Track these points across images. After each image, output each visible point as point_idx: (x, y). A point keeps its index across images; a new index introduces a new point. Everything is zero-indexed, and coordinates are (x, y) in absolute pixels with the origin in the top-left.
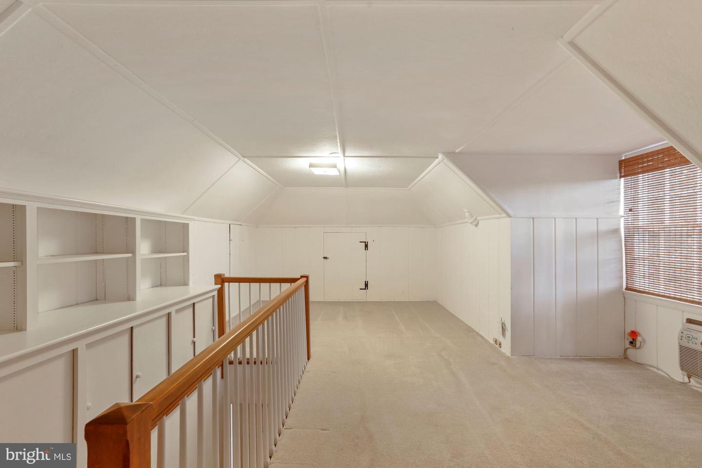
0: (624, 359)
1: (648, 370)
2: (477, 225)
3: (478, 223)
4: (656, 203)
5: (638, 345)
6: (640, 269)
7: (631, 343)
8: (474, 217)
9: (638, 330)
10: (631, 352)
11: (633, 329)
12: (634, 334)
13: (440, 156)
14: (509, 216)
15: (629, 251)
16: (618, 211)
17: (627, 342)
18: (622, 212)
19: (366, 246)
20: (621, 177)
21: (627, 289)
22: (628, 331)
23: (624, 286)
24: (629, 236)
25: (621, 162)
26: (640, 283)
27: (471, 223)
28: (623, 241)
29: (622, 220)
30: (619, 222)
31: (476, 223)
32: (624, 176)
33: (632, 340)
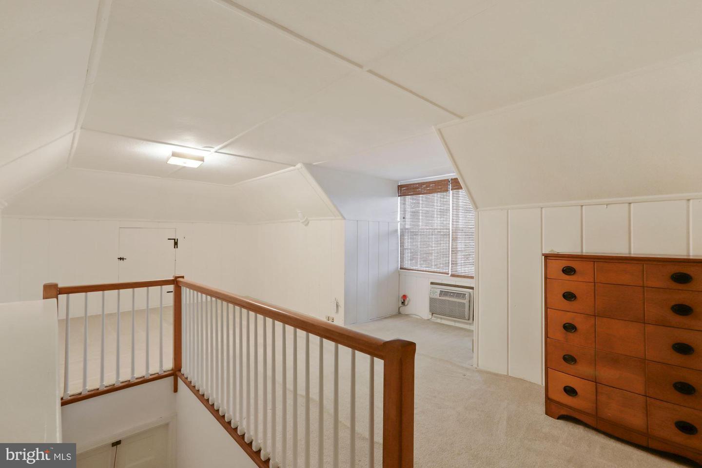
0: (399, 314)
1: (412, 317)
2: (307, 225)
3: (308, 223)
4: (415, 214)
5: (406, 304)
6: (407, 255)
7: (403, 303)
8: (306, 218)
9: (406, 294)
10: (403, 309)
11: (404, 294)
12: (405, 297)
13: (299, 166)
14: (344, 219)
15: (402, 245)
16: (397, 218)
17: (400, 303)
18: (399, 219)
19: (176, 244)
20: (399, 196)
21: (401, 269)
22: (401, 295)
23: (399, 267)
24: (402, 235)
25: (399, 186)
26: (407, 265)
27: (302, 223)
28: (399, 237)
29: (399, 224)
30: (398, 225)
31: (307, 222)
32: (400, 196)
33: (403, 301)
